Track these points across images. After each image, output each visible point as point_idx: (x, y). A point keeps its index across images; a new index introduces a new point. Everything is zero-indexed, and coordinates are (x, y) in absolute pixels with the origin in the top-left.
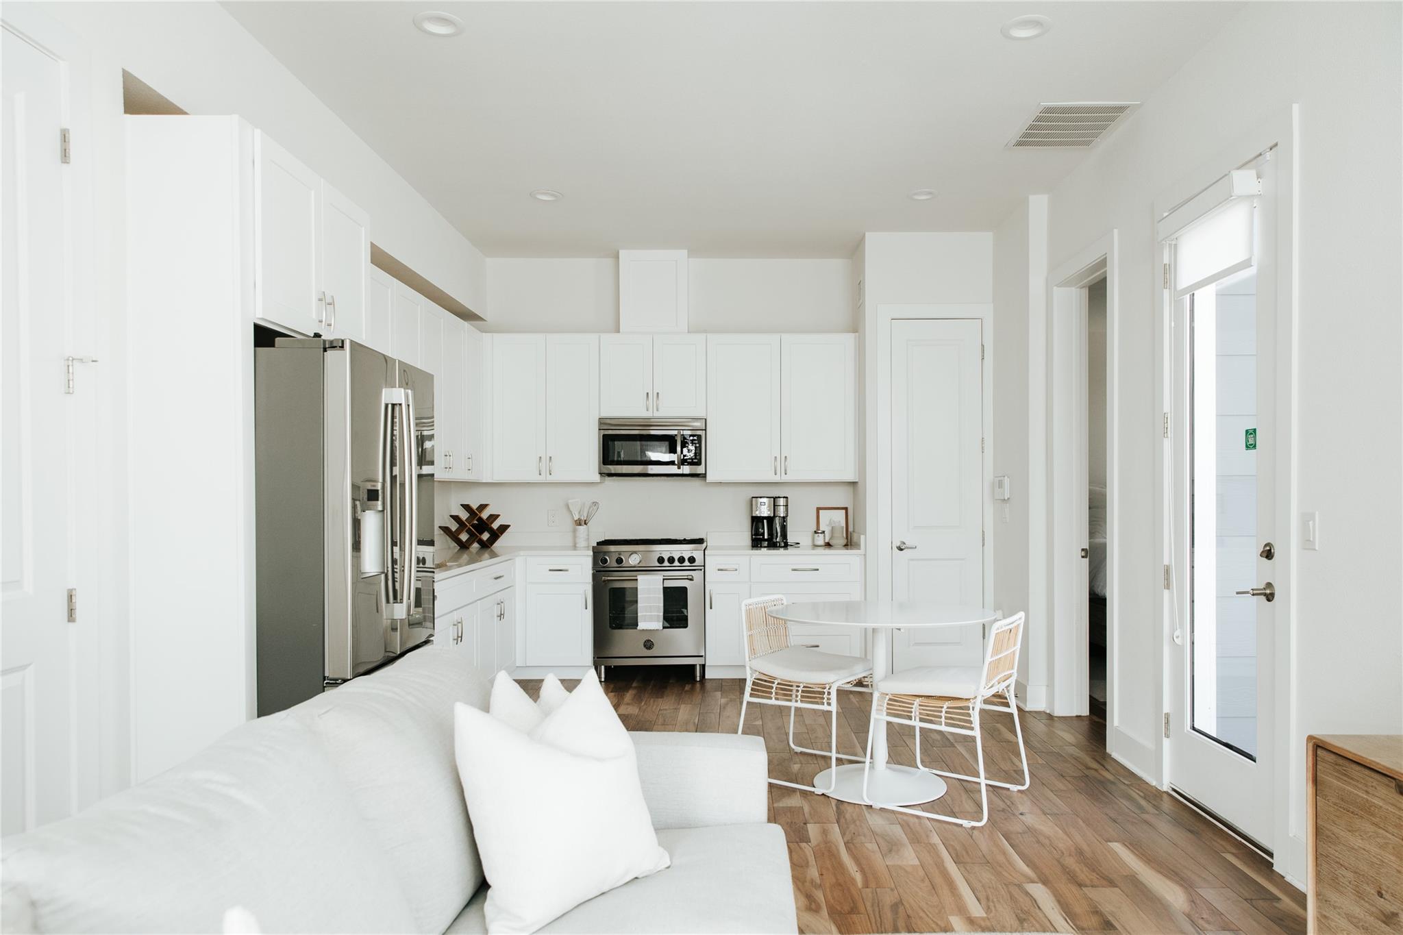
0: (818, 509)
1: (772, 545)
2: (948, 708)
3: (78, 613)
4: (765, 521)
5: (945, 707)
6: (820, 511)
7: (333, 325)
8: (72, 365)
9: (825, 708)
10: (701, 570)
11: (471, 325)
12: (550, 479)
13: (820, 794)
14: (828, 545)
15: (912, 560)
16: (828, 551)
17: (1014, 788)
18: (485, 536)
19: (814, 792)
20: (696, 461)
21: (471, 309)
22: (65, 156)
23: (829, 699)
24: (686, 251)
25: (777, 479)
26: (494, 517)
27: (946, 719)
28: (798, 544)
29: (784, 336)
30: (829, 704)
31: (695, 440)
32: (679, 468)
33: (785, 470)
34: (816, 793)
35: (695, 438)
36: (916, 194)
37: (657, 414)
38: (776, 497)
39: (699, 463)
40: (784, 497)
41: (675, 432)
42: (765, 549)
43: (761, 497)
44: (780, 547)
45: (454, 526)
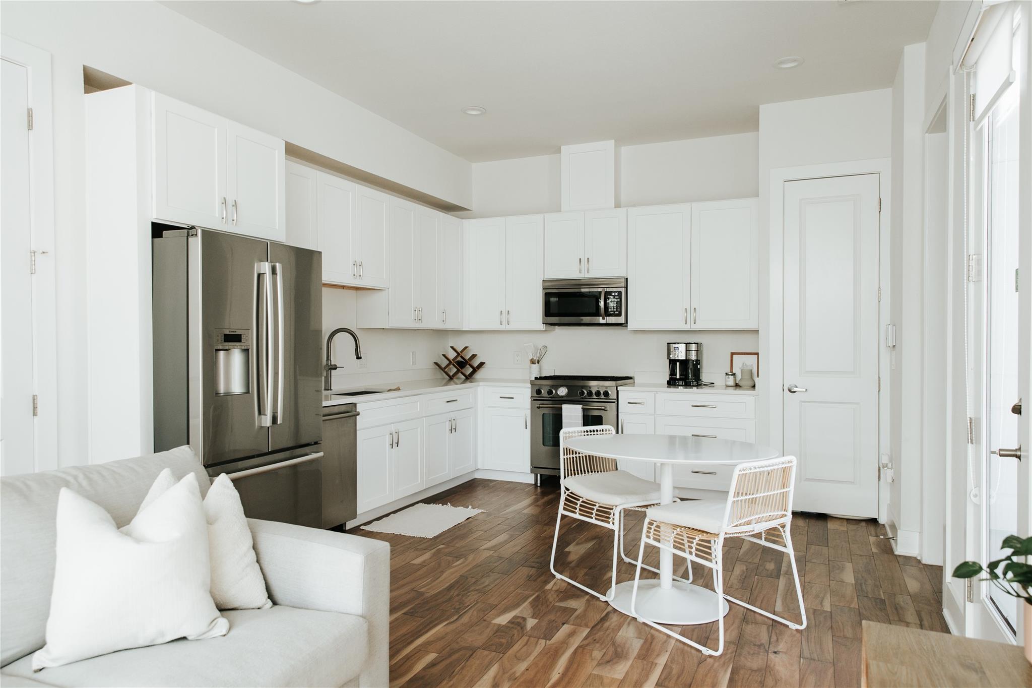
0: (732, 354)
1: (687, 385)
2: (700, 540)
3: (39, 410)
4: (678, 364)
5: (697, 539)
6: (734, 355)
7: (235, 220)
8: (34, 256)
9: (610, 526)
10: (614, 402)
11: (451, 215)
12: (508, 328)
13: (604, 601)
14: (737, 386)
15: (804, 402)
16: (738, 391)
17: (793, 626)
18: (469, 370)
19: (599, 598)
20: (618, 312)
21: (454, 203)
22: (30, 126)
23: (613, 519)
24: (614, 141)
25: (687, 327)
26: (474, 356)
27: (696, 550)
28: (713, 383)
29: (694, 204)
30: (613, 523)
31: (616, 296)
32: (603, 319)
33: (695, 320)
34: (600, 599)
35: (616, 294)
36: (782, 63)
37: (588, 276)
38: (688, 343)
39: (620, 315)
40: (695, 343)
41: (600, 290)
42: (682, 387)
43: (675, 343)
44: (693, 386)
45: (444, 363)
